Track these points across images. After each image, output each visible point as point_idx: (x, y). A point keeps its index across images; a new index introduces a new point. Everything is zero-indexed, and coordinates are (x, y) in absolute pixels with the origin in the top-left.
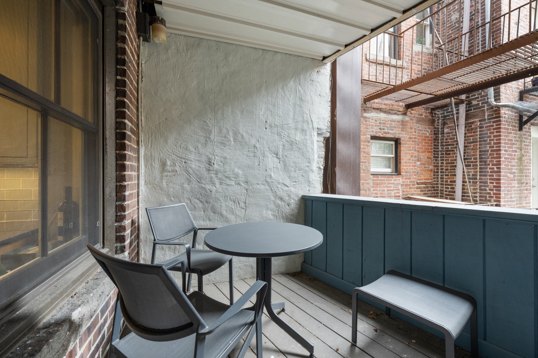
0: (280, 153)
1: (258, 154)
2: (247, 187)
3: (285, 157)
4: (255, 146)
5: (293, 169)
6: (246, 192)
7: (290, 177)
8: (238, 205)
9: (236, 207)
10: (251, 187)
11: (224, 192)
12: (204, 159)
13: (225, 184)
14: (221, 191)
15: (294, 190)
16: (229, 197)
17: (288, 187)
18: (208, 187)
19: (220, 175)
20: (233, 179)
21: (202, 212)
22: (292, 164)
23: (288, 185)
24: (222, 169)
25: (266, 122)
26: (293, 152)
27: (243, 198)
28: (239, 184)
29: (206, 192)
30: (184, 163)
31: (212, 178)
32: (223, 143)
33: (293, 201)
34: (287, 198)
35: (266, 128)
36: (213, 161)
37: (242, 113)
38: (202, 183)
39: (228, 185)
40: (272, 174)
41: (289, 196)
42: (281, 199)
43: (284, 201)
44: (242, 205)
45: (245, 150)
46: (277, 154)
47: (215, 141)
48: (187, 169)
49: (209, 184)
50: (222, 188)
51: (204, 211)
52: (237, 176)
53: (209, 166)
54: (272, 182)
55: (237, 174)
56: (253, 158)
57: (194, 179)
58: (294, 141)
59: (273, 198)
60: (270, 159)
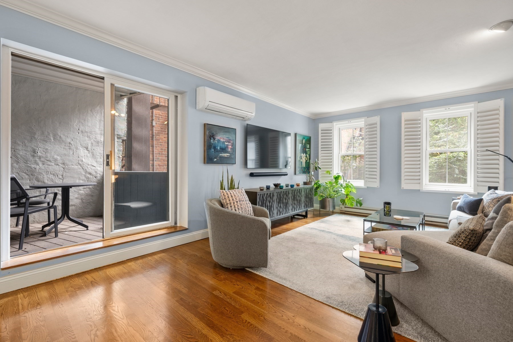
0: (90, 148)
1: (73, 147)
2: (64, 167)
3: (93, 150)
4: (70, 143)
5: (99, 157)
6: (63, 169)
7: (97, 161)
8: (57, 177)
9: (55, 178)
10: (67, 167)
11: (46, 169)
12: (29, 149)
13: (47, 164)
14: (44, 169)
15: (100, 169)
16: (50, 172)
17: (95, 167)
18: (33, 166)
19: (42, 159)
20: (52, 162)
21: (28, 181)
22: (98, 154)
23: (95, 166)
24: (44, 156)
25: (78, 129)
26: (99, 147)
27: (61, 173)
28: (57, 165)
29: (32, 169)
30: (13, 151)
31: (36, 160)
32: (45, 140)
33: (99, 175)
34: (95, 173)
35: (79, 133)
36: (37, 151)
37: (60, 123)
38: (28, 164)
39: (49, 165)
40: (84, 160)
41: (96, 172)
42: (90, 174)
43: (92, 175)
44: (61, 177)
45: (62, 145)
46: (87, 148)
47: (39, 139)
48: (16, 155)
49: (34, 164)
50: (44, 167)
51: (30, 180)
52: (56, 160)
53: (34, 154)
54: (83, 164)
55: (56, 159)
56: (68, 150)
57: (21, 161)
58: (100, 141)
59: (84, 173)
60: (81, 151)
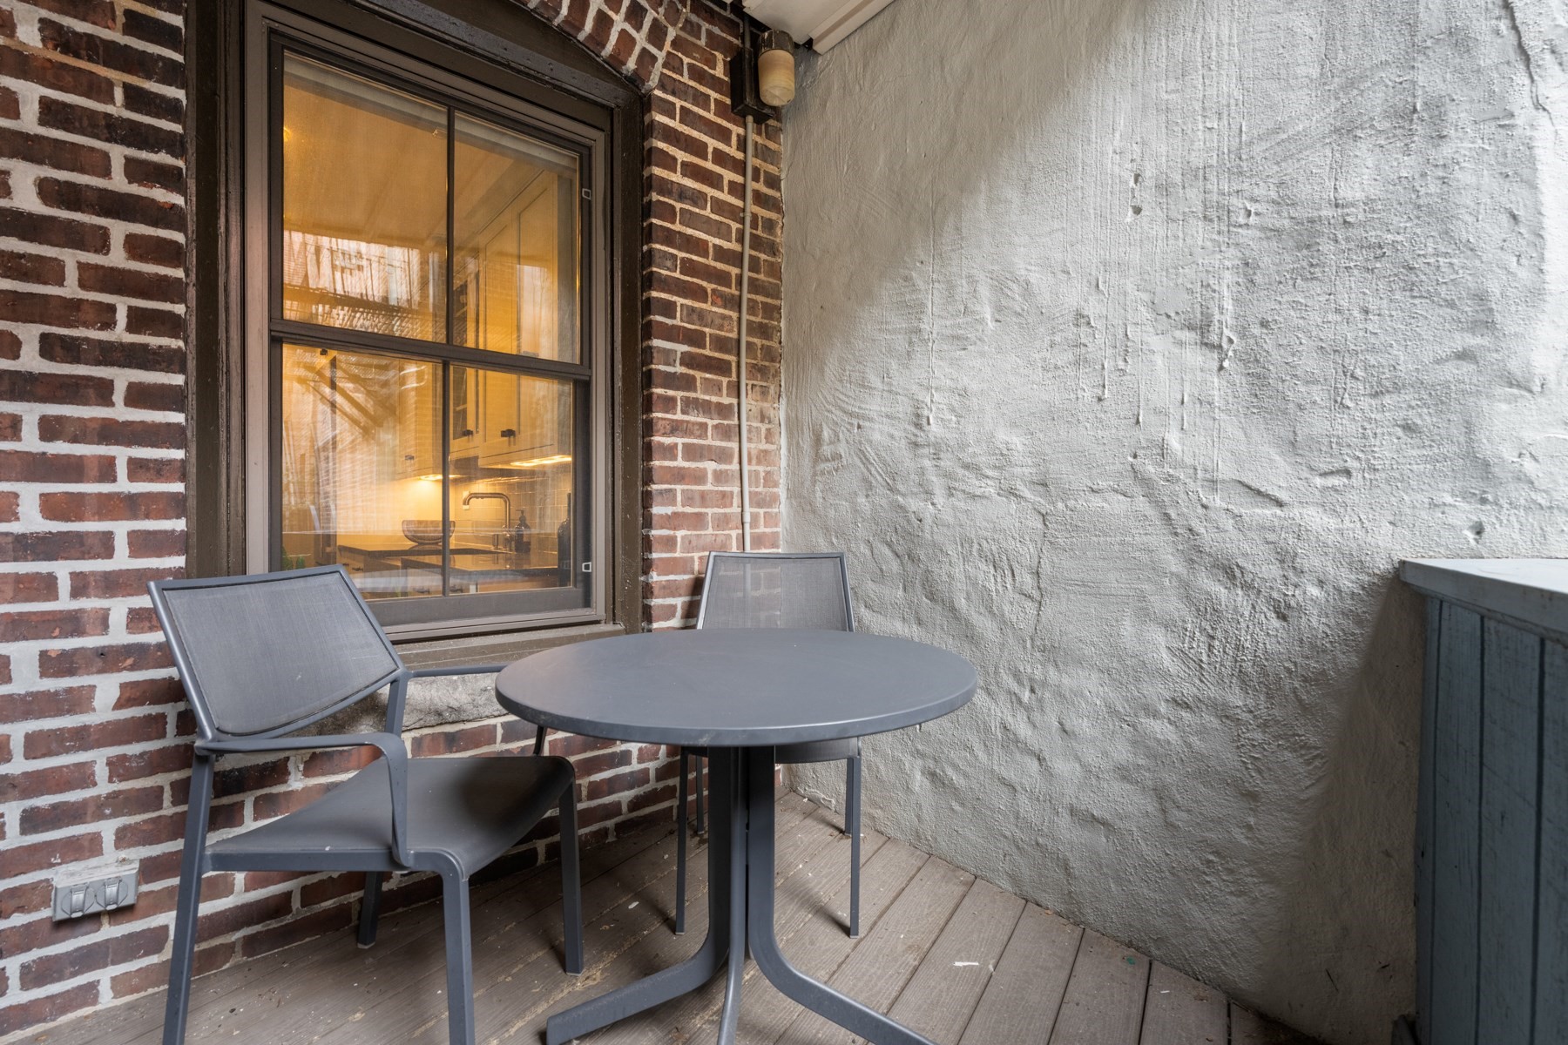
0: (1226, 314)
1: (1098, 345)
2: (1046, 507)
3: (1256, 330)
4: (1080, 318)
5: (1318, 394)
6: (1040, 526)
7: (1293, 444)
8: (1009, 580)
9: (1000, 589)
10: (1060, 505)
11: (961, 525)
12: (903, 408)
13: (964, 491)
14: (951, 520)
15: (1333, 523)
16: (976, 546)
17: (1280, 504)
18: (914, 504)
19: (947, 463)
20: (990, 473)
21: (900, 593)
22: (1309, 363)
23: (1283, 496)
24: (951, 437)
25: (1137, 177)
26: (1316, 287)
27: (1027, 552)
28: (1012, 493)
29: (908, 521)
30: (856, 431)
31: (922, 472)
32: (958, 338)
33: (1314, 591)
34: (1271, 571)
35: (1137, 210)
36: (926, 412)
37: (1026, 188)
38: (899, 492)
39: (974, 497)
40: (1174, 441)
41: (1285, 558)
42: (1229, 572)
43: (1247, 587)
44: (1028, 581)
45: (1038, 344)
47: (935, 335)
48: (863, 448)
49: (916, 494)
50: (954, 508)
51: (905, 589)
52: (1003, 459)
53: (916, 431)
54: (1170, 479)
55: (1005, 452)
56: (1070, 372)
57: (878, 477)
58: (1327, 212)
59: (1175, 565)
60: (1159, 360)
